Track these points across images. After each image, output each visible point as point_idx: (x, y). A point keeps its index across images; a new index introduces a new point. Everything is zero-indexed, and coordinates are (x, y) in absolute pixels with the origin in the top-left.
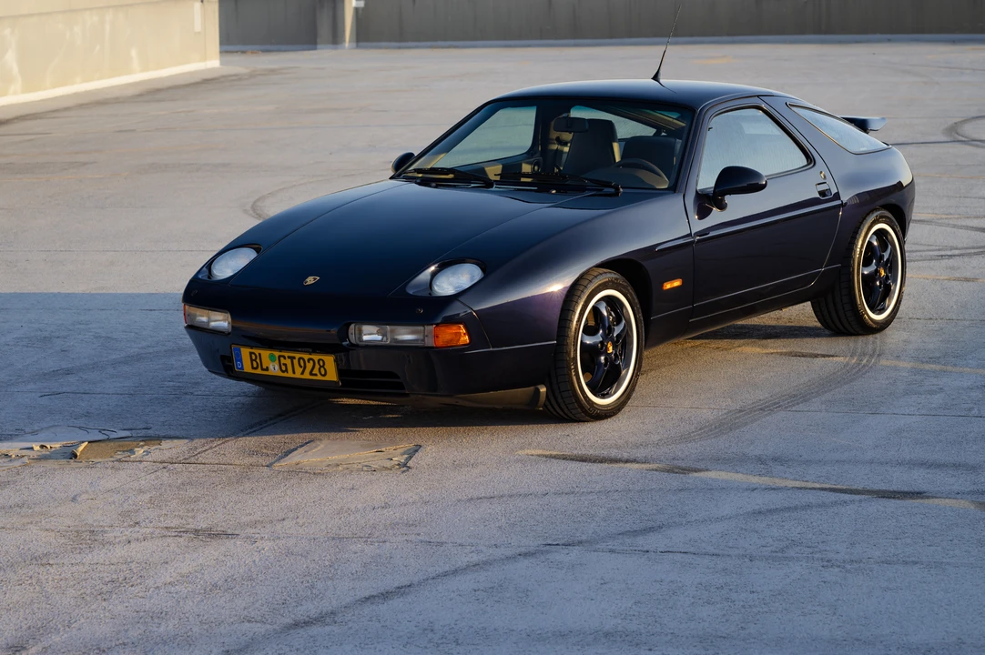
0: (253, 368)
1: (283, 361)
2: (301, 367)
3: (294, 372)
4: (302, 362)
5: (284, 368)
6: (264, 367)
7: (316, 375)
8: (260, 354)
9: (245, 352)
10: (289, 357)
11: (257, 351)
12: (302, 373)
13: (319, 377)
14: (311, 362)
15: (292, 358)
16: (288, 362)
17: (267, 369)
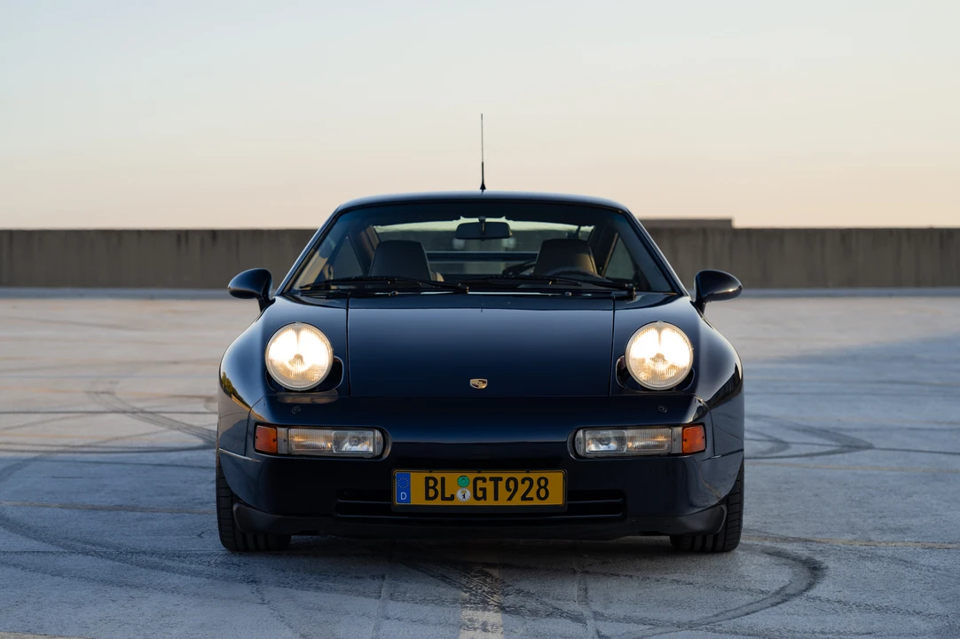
0: (428, 498)
1: (480, 484)
2: (509, 489)
3: (496, 498)
4: (512, 485)
5: (480, 494)
6: (447, 495)
7: (531, 499)
8: (443, 479)
9: (417, 479)
10: (491, 479)
11: (438, 475)
12: (510, 499)
13: (536, 502)
14: (527, 483)
15: (496, 480)
16: (490, 486)
17: (452, 497)
